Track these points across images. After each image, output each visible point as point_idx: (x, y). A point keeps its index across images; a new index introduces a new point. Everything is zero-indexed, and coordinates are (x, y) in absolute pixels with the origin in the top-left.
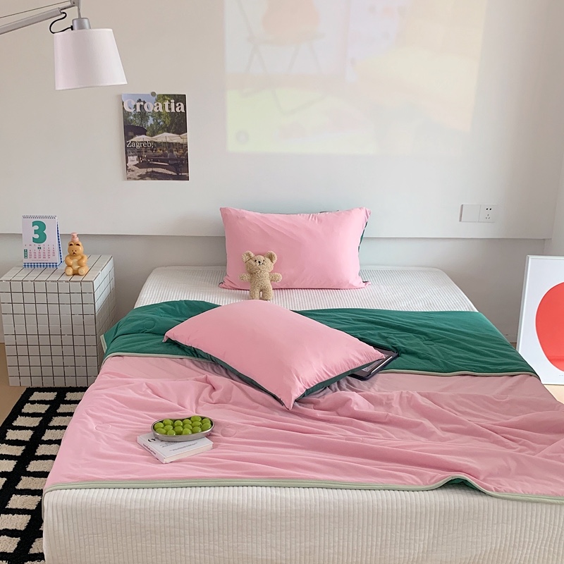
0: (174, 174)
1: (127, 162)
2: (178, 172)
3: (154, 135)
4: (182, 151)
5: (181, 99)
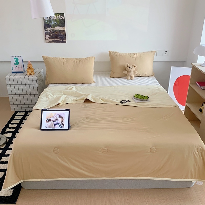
0: (61, 40)
1: (46, 37)
2: (62, 40)
3: (54, 28)
4: (64, 33)
5: (63, 15)
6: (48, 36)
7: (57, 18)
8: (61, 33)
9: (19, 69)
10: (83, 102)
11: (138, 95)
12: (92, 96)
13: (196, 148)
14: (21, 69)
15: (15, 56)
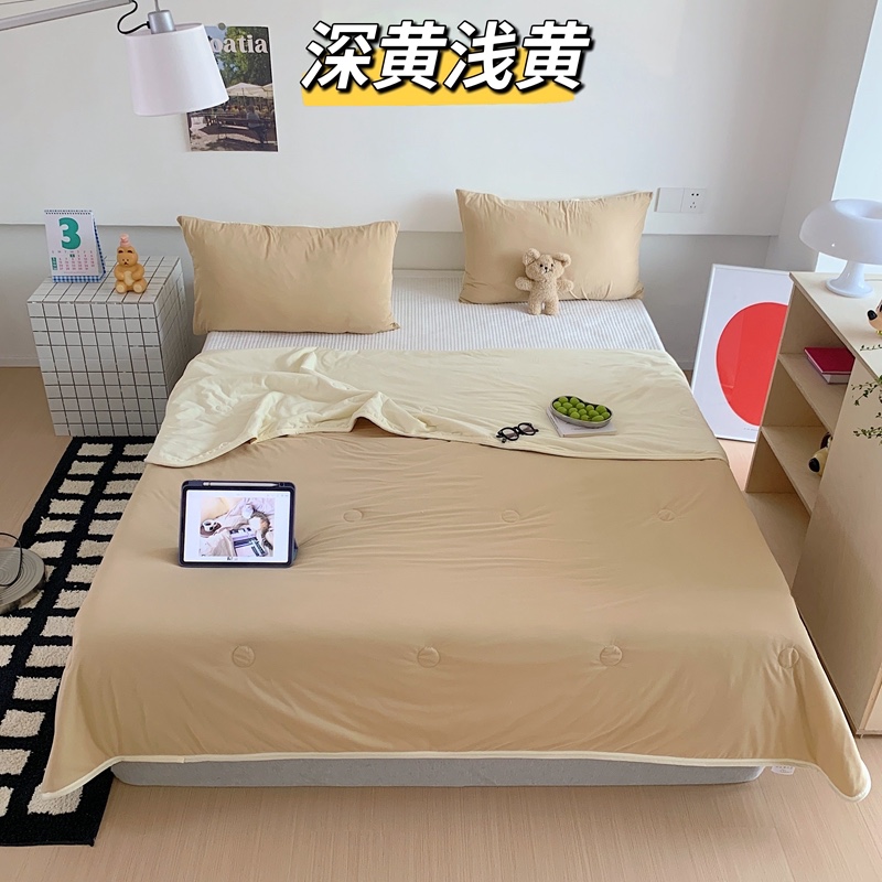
0: (257, 142)
1: (190, 126)
2: (261, 139)
4: (266, 110)
5: (261, 33)
6: (199, 123)
7: (237, 45)
8: (257, 112)
9: (83, 264)
10: (350, 428)
11: (569, 398)
12: (386, 404)
13: (775, 650)
14: (89, 263)
15: (64, 212)
